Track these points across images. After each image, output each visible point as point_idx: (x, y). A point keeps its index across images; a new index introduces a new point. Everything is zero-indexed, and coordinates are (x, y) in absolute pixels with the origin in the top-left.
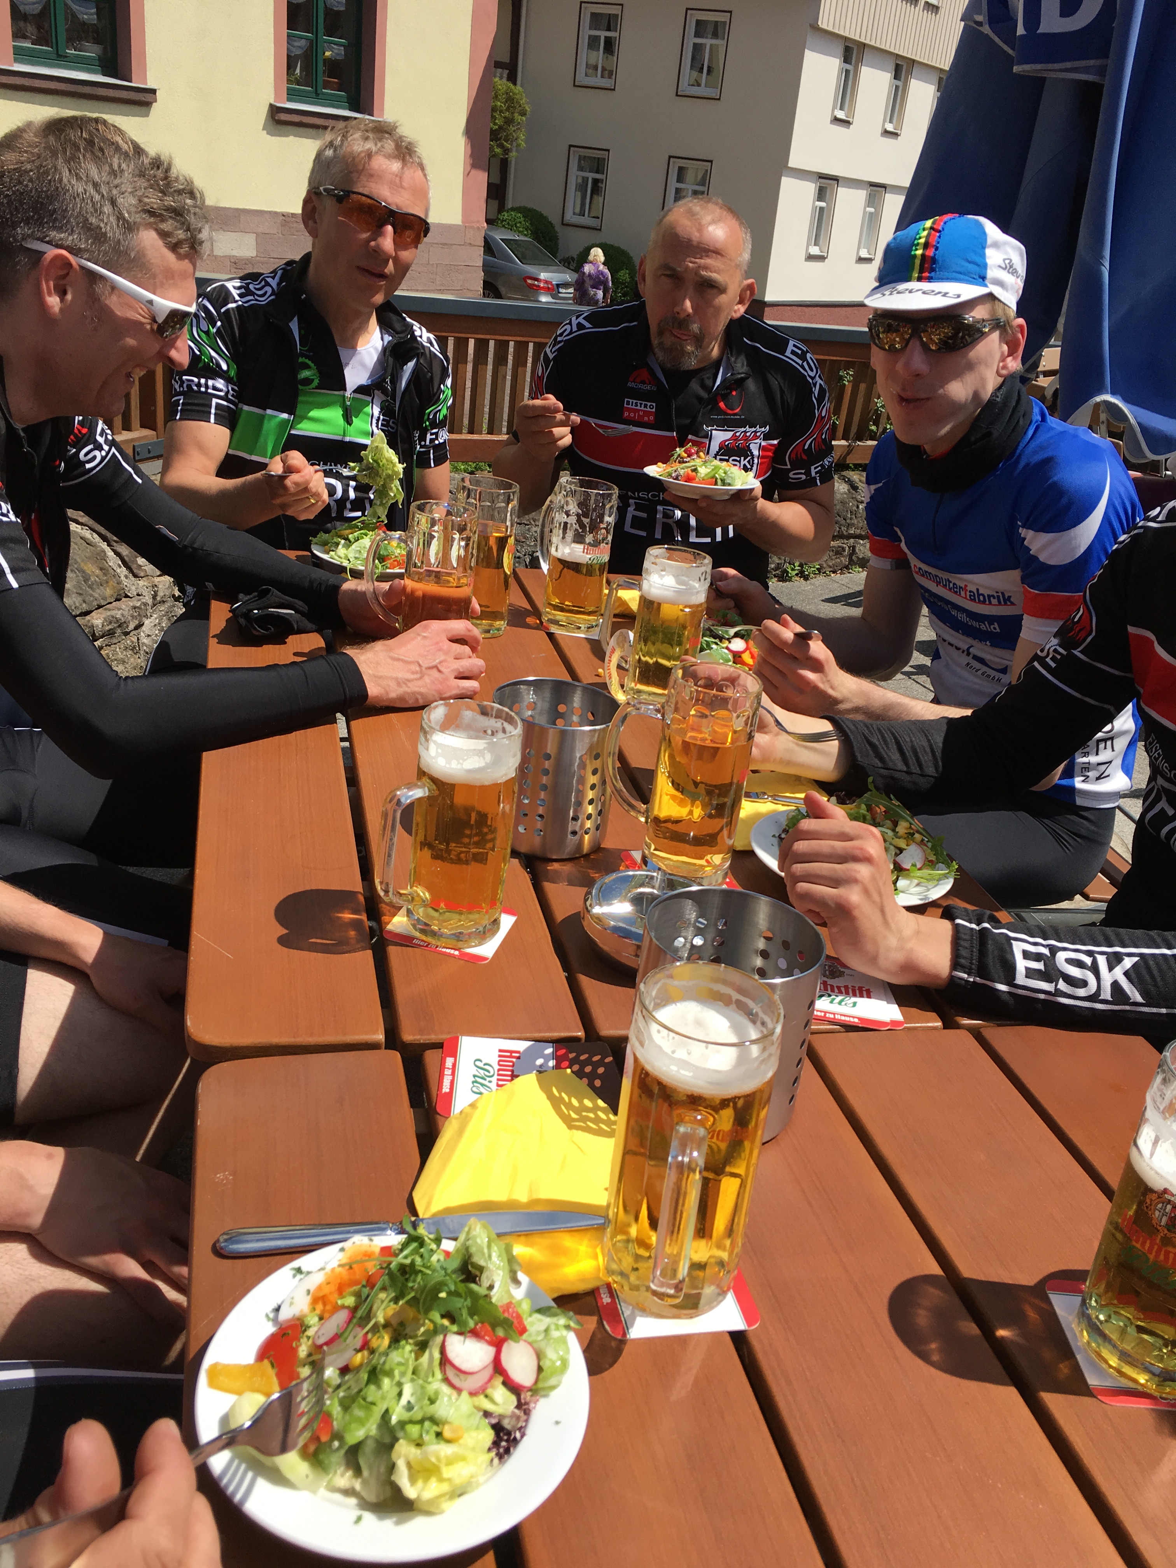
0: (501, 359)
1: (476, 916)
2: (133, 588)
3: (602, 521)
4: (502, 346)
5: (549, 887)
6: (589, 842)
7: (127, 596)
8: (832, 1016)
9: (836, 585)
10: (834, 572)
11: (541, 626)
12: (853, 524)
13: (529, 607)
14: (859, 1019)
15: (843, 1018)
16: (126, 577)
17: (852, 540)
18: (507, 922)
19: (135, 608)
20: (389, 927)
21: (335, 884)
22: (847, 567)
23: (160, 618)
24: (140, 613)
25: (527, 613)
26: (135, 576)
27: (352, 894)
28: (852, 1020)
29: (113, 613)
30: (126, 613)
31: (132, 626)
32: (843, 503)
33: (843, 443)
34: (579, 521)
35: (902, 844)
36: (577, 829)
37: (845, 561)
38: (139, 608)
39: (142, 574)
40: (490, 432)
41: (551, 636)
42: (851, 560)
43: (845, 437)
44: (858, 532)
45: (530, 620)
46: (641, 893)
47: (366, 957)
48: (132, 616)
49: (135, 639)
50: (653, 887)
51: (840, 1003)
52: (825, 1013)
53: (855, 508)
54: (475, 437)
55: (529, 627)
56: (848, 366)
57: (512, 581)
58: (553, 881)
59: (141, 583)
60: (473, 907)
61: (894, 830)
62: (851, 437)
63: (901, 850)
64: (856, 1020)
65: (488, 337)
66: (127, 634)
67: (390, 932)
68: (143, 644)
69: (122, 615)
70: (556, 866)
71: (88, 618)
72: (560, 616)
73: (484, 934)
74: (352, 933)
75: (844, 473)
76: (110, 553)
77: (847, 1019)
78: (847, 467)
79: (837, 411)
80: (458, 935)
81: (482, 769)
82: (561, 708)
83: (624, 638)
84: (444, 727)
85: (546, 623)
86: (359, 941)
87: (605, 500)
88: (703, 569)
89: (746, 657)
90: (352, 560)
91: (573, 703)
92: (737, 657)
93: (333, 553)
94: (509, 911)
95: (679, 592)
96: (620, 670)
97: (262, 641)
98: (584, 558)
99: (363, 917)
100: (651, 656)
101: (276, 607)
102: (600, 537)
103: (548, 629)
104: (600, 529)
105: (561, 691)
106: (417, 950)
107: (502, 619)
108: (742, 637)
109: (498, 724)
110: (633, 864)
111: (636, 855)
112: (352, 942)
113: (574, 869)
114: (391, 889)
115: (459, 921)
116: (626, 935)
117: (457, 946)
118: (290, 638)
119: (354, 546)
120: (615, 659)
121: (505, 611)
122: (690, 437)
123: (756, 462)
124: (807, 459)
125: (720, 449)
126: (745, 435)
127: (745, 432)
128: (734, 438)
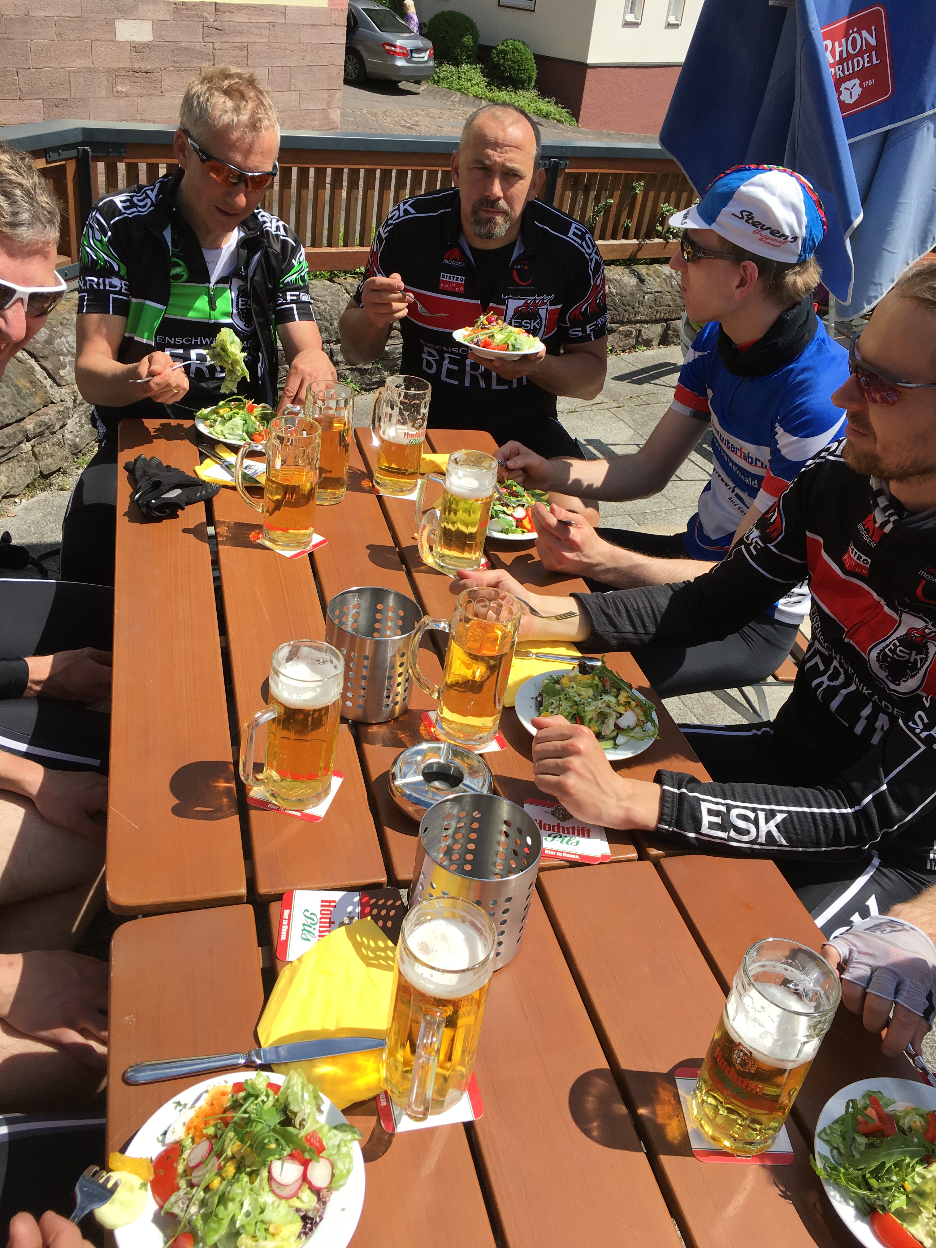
1: (313, 784)
2: (57, 395)
3: (418, 414)
4: (354, 174)
5: (367, 747)
6: (400, 709)
7: (52, 403)
8: (560, 854)
9: (624, 364)
10: (623, 351)
11: (373, 490)
12: (639, 312)
13: (364, 470)
14: (580, 855)
15: (568, 856)
16: (51, 387)
17: (638, 325)
18: (336, 782)
19: (59, 412)
20: (252, 795)
21: (213, 758)
22: (634, 347)
23: (80, 417)
24: (64, 416)
25: (361, 476)
26: (59, 385)
27: (225, 764)
28: (574, 857)
29: (42, 418)
30: (52, 417)
31: (57, 427)
32: (632, 294)
33: (635, 241)
34: (401, 414)
35: (621, 709)
36: (389, 703)
37: (632, 342)
38: (63, 412)
39: (64, 383)
40: (345, 245)
41: (380, 498)
42: (637, 341)
43: (636, 237)
44: (644, 318)
45: (366, 483)
46: (431, 763)
47: (234, 821)
48: (58, 419)
49: (60, 437)
50: (440, 758)
51: (567, 843)
52: (556, 851)
53: (641, 298)
54: (333, 250)
55: (363, 490)
56: (639, 178)
58: (372, 743)
59: (64, 390)
60: (312, 777)
61: (617, 696)
62: (641, 235)
63: (621, 715)
64: (577, 857)
65: (342, 166)
66: (53, 433)
67: (252, 798)
68: (68, 439)
69: (50, 419)
70: (375, 729)
71: (22, 424)
72: (388, 479)
73: (318, 797)
74: (225, 800)
75: (634, 267)
76: (38, 368)
77: (571, 856)
78: (637, 261)
79: (630, 217)
80: (300, 800)
81: (315, 699)
82: (379, 607)
83: (434, 515)
84: (289, 659)
85: (377, 486)
86: (230, 807)
87: (421, 397)
88: (491, 472)
89: (526, 522)
90: (227, 436)
91: (388, 603)
92: (519, 523)
93: (212, 429)
94: (338, 774)
95: (472, 490)
96: (429, 539)
97: (159, 520)
98: (406, 441)
99: (233, 785)
100: (454, 523)
101: (168, 491)
102: (417, 425)
103: (378, 491)
104: (417, 419)
105: (378, 595)
106: (271, 813)
107: (342, 486)
108: (523, 506)
109: (328, 657)
110: (430, 724)
111: (432, 715)
112: (225, 808)
113: (387, 731)
114: (251, 777)
115: (301, 789)
116: (418, 802)
117: (299, 808)
118: (180, 512)
119: (228, 424)
120: (426, 533)
121: (345, 477)
122: (491, 304)
123: (544, 323)
124: (582, 320)
125: (515, 314)
126: (535, 302)
127: (535, 300)
128: (526, 305)
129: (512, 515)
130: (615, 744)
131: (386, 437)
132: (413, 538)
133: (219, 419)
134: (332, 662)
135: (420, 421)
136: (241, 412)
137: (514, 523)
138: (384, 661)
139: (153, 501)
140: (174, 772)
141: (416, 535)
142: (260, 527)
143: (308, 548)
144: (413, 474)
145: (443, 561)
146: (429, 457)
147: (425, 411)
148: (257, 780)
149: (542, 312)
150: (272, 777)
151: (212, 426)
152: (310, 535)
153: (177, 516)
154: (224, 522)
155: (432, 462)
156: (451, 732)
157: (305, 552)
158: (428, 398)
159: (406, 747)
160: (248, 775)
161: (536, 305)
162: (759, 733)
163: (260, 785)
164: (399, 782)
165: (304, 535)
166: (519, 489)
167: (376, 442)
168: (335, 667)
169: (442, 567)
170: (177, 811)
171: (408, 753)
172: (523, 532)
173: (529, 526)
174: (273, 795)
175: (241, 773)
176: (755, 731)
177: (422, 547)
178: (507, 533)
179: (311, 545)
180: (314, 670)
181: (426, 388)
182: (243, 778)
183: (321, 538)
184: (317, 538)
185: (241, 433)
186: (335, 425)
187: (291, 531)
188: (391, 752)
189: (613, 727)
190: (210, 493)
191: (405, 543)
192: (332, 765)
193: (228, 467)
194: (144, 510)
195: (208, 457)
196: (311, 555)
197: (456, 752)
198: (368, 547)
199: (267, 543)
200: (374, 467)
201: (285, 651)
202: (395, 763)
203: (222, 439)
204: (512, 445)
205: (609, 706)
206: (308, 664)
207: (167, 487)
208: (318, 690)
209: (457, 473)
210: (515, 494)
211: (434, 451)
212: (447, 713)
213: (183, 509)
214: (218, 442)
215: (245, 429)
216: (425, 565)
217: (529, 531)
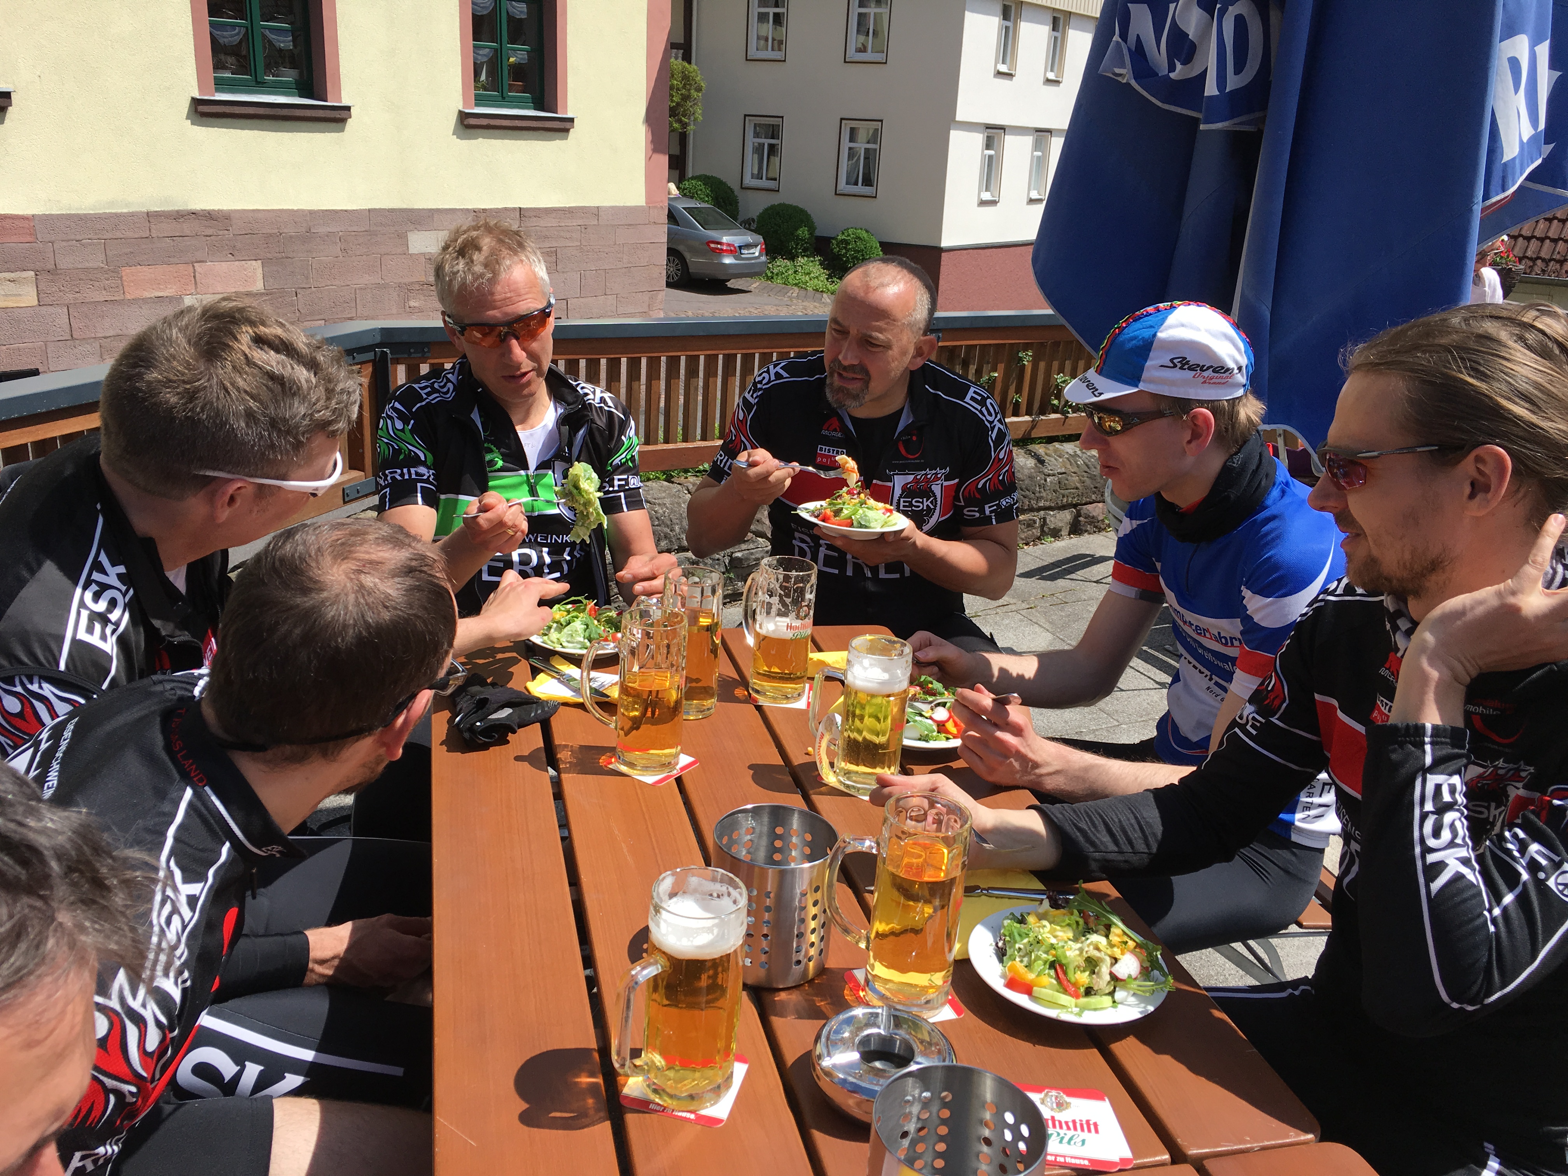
0: (692, 372)
1: (709, 1073)
3: (803, 600)
4: (693, 361)
5: (777, 1022)
6: (814, 967)
8: (1062, 1160)
9: (1029, 559)
10: (1027, 544)
11: (749, 700)
12: (1042, 498)
13: (737, 677)
14: (1088, 1160)
15: (1073, 1161)
17: (1042, 512)
18: (740, 1070)
20: (626, 1091)
21: (570, 1043)
22: (1039, 538)
25: (734, 684)
27: (587, 1052)
28: (1082, 1162)
32: (1031, 477)
33: (1027, 418)
34: (782, 601)
35: (1117, 952)
36: (801, 958)
37: (1037, 532)
40: (685, 440)
41: (759, 708)
42: (1042, 531)
43: (1029, 413)
44: (1048, 504)
45: (740, 692)
46: (868, 1035)
47: (605, 1128)
50: (879, 1027)
51: (1068, 1142)
52: (1056, 1156)
53: (1043, 482)
54: (671, 446)
55: (737, 700)
56: (1026, 347)
57: (721, 652)
58: (781, 1015)
60: (707, 1063)
61: (1107, 936)
62: (1034, 412)
63: (1116, 960)
64: (1086, 1163)
65: (679, 354)
67: (626, 1097)
70: (783, 996)
72: (767, 685)
73: (718, 1090)
74: (590, 1101)
75: (1030, 447)
77: (1078, 1162)
78: (1033, 441)
79: (1019, 391)
80: (692, 1097)
81: (711, 944)
82: (779, 830)
83: (831, 721)
84: (672, 895)
85: (754, 695)
86: (598, 1110)
87: (804, 580)
88: (904, 659)
89: (950, 726)
90: (565, 644)
91: (792, 824)
92: (941, 727)
93: (545, 638)
94: (741, 1059)
95: (883, 683)
96: (829, 753)
97: (485, 747)
98: (789, 635)
99: (599, 1080)
100: (860, 732)
101: (495, 711)
102: (802, 614)
103: (756, 700)
104: (801, 607)
105: (779, 815)
106: (654, 1116)
107: (712, 696)
108: (944, 705)
109: (724, 888)
110: (857, 987)
111: (860, 975)
112: (591, 1112)
113: (800, 998)
114: (628, 1063)
115: (693, 1081)
116: (855, 1089)
117: (692, 1108)
118: (510, 737)
119: (566, 630)
120: (824, 743)
121: (714, 685)
122: (874, 481)
123: (939, 502)
124: (981, 498)
125: (903, 493)
126: (926, 478)
127: (926, 475)
128: (916, 480)
129: (931, 718)
130: (1114, 1002)
131: (763, 632)
132: (807, 754)
133: (555, 625)
134: (729, 894)
135: (805, 608)
136: (582, 615)
137: (935, 727)
138: (792, 899)
139: (478, 724)
140: (520, 1065)
141: (810, 749)
142: (612, 750)
143: (675, 772)
144: (799, 678)
145: (848, 779)
146: (815, 656)
147: (810, 596)
148: (635, 1066)
149: (936, 489)
150: (653, 1062)
151: (545, 635)
152: (676, 756)
153: (508, 742)
154: (566, 746)
155: (822, 663)
156: (888, 994)
157: (671, 776)
158: (814, 579)
159: (827, 1018)
160: (624, 1059)
161: (928, 481)
162: (1297, 993)
163: (637, 1074)
164: (826, 1063)
165: (670, 755)
166: (937, 686)
167: (750, 640)
168: (735, 902)
169: (848, 786)
170: (526, 1119)
171: (833, 1023)
172: (948, 739)
173: (954, 730)
174: (655, 1091)
175: (614, 1057)
176: (1290, 991)
177: (821, 762)
178: (927, 741)
179: (678, 767)
180: (706, 908)
181: (810, 568)
182: (616, 1065)
183: (691, 759)
184: (685, 760)
185: (582, 639)
186: (701, 620)
187: (652, 752)
188: (810, 1026)
189: (1108, 978)
190: (547, 712)
191: (798, 759)
192: (734, 1046)
193: (566, 681)
194: (467, 735)
195: (542, 671)
196: (679, 781)
197: (897, 1021)
198: (751, 767)
199: (624, 769)
200: (749, 672)
201: (667, 883)
202: (818, 1038)
203: (559, 648)
204: (921, 635)
205: (1097, 949)
206: (697, 901)
207: (495, 706)
208: (716, 931)
209: (861, 663)
210: (933, 693)
211: (820, 650)
212: (880, 970)
213: (514, 732)
214: (554, 653)
215: (587, 634)
216: (826, 785)
217: (955, 737)
